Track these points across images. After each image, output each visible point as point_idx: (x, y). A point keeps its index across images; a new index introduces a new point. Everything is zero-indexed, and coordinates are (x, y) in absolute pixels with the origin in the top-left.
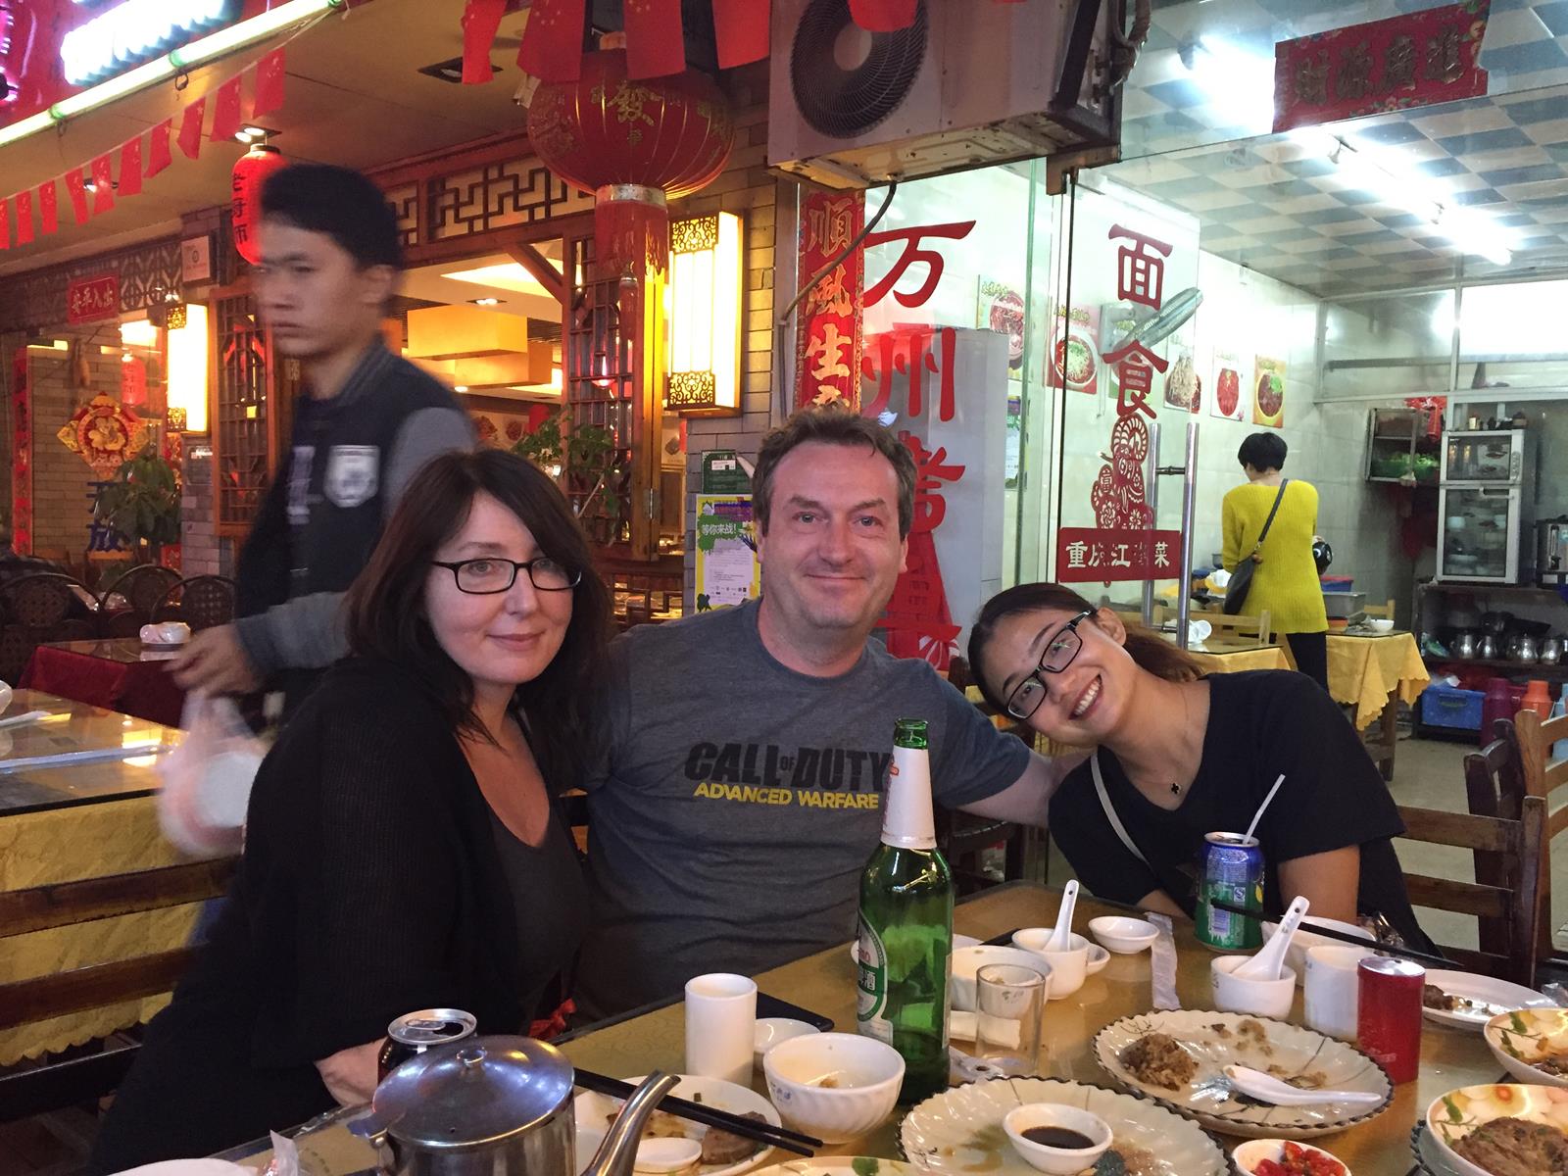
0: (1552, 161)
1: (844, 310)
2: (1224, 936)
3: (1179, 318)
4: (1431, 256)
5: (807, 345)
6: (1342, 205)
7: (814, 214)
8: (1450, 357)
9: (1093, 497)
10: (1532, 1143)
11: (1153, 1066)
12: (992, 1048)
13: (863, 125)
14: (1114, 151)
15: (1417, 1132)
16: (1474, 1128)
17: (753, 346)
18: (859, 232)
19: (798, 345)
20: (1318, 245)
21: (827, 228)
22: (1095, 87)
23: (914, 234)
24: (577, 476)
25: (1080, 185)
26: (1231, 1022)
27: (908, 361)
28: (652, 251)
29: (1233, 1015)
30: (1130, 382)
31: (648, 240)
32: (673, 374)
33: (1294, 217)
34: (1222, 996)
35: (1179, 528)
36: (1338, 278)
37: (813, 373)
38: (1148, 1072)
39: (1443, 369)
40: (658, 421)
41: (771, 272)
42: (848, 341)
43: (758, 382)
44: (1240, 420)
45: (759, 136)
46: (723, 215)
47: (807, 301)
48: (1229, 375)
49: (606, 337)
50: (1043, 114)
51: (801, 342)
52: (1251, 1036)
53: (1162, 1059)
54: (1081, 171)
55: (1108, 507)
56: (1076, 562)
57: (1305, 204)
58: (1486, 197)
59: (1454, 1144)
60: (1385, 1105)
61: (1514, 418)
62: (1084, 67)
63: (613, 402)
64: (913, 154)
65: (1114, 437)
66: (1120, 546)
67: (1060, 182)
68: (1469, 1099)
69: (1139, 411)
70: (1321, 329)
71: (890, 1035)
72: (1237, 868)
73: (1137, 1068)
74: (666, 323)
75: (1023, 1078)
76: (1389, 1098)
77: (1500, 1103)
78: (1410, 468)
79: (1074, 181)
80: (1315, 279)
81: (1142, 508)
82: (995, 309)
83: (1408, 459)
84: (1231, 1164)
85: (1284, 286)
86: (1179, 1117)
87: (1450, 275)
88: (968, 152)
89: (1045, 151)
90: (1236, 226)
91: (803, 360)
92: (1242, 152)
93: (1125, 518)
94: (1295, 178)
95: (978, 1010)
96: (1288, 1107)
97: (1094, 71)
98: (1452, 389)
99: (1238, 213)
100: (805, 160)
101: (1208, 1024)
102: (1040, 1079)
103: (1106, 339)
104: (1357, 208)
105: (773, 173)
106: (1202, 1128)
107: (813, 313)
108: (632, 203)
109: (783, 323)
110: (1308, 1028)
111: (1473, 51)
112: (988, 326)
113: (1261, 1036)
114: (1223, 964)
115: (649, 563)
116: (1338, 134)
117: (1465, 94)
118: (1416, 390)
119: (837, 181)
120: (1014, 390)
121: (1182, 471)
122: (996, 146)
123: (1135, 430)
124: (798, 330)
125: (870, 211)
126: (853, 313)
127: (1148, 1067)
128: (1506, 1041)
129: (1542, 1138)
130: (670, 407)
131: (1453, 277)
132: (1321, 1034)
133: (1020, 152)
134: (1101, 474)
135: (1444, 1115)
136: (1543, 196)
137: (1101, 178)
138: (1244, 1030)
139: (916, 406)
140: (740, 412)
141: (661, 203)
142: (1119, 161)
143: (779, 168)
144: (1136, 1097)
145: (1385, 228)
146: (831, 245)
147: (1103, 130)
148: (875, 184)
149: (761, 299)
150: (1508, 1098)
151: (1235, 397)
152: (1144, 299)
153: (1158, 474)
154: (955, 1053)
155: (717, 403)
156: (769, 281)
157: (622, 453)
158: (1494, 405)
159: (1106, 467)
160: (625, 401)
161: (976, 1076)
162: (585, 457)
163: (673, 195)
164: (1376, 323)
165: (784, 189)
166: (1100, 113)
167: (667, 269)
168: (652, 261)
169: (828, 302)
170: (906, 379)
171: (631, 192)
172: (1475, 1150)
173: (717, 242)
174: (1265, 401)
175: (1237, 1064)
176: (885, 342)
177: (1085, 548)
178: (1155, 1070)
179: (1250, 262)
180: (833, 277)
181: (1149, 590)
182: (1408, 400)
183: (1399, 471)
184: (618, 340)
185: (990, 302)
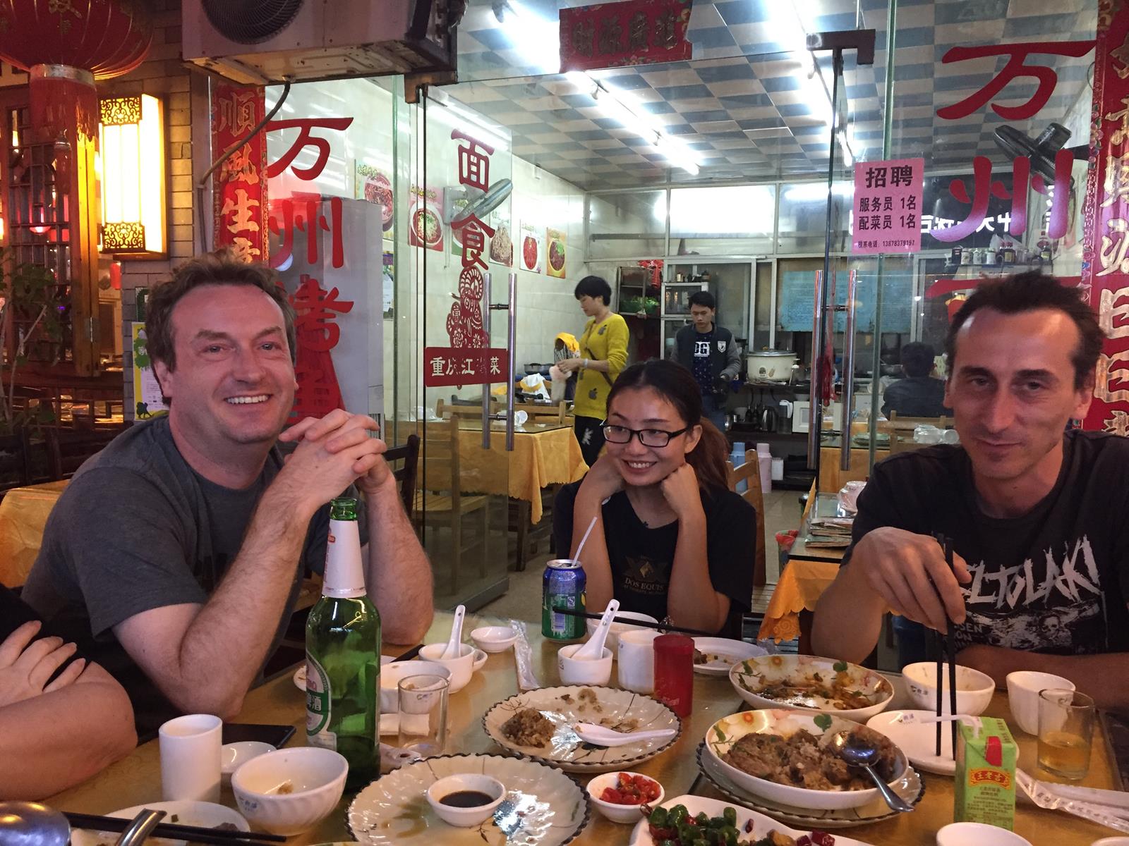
0: (723, 108)
1: (252, 179)
2: (561, 631)
3: (498, 200)
4: (652, 166)
5: (222, 205)
6: (599, 128)
7: (224, 102)
8: (665, 234)
9: (447, 325)
10: (768, 748)
11: (526, 733)
12: (410, 738)
13: (262, 35)
14: (453, 75)
15: (699, 752)
16: (733, 744)
17: (176, 204)
18: (262, 119)
19: (214, 205)
20: (582, 155)
21: (235, 115)
22: (437, 25)
23: (306, 124)
24: (21, 307)
25: (430, 98)
26: (574, 692)
27: (305, 220)
28: (84, 121)
29: (574, 687)
30: (469, 243)
31: (79, 114)
32: (107, 224)
33: (570, 134)
34: (566, 675)
35: (506, 347)
36: (597, 178)
37: (228, 227)
38: (523, 738)
39: (660, 242)
40: (94, 264)
41: (189, 146)
42: (256, 203)
43: (182, 233)
44: (539, 273)
45: (174, 35)
46: (145, 98)
47: (221, 171)
48: (530, 241)
49: (43, 191)
50: (401, 42)
51: (217, 202)
52: (587, 700)
53: (532, 727)
54: (430, 88)
55: (458, 333)
56: (438, 372)
57: (573, 126)
58: (683, 130)
59: (724, 757)
60: (677, 736)
61: (703, 274)
62: (429, 10)
63: (52, 246)
64: (303, 62)
65: (460, 283)
66: (467, 360)
67: (416, 95)
68: (729, 725)
69: (476, 264)
70: (587, 212)
71: (334, 743)
72: (568, 584)
73: (515, 736)
74: (98, 184)
75: (437, 758)
76: (679, 730)
77: (746, 725)
78: (643, 305)
79: (425, 95)
80: (582, 178)
81: (481, 333)
82: (368, 186)
83: (641, 300)
84: (587, 795)
85: (563, 182)
86: (548, 767)
87: (663, 180)
88: (345, 65)
89: (403, 70)
90: (532, 137)
91: (220, 217)
92: (533, 85)
93: (470, 341)
94: (568, 107)
95: (400, 712)
96: (618, 747)
97: (436, 15)
98: (666, 254)
99: (532, 128)
100: (214, 59)
101: (559, 696)
102: (449, 756)
103: (448, 212)
104: (609, 131)
105: (187, 66)
106: (564, 773)
107: (226, 181)
108: (64, 81)
109: (201, 187)
110: (623, 690)
111: (683, 29)
112: (364, 198)
113: (593, 699)
114: (566, 651)
115: (92, 379)
116: (596, 78)
117: (678, 58)
118: (645, 256)
119: (242, 78)
120: (388, 247)
121: (507, 307)
122: (367, 62)
123: (473, 278)
124: (214, 193)
125: (270, 105)
126: (259, 182)
127: (523, 734)
128: (742, 681)
129: (774, 745)
130: (105, 251)
131: (665, 182)
132: (632, 692)
133: (386, 69)
134: (453, 309)
135: (715, 738)
136: (718, 131)
137: (444, 93)
138: (582, 697)
139: (314, 256)
140: (168, 256)
141: (90, 82)
142: (456, 83)
143: (192, 62)
144: (518, 758)
145: (624, 146)
146: (239, 127)
147: (445, 59)
148: (273, 83)
149: (181, 166)
150: (750, 721)
151: (535, 257)
152: (477, 184)
153: (490, 309)
154: (384, 747)
155: (147, 248)
156: (188, 153)
157: (62, 288)
158: (690, 266)
159: (455, 304)
160: (63, 245)
161: (400, 762)
162: (28, 291)
163: (101, 77)
164: (619, 210)
165: (197, 81)
166: (442, 46)
167: (98, 136)
168: (84, 131)
169: (238, 172)
170: (306, 234)
171: (62, 71)
172: (737, 760)
173: (141, 118)
174: (554, 260)
175: (581, 722)
176: (286, 206)
177: (444, 362)
178: (528, 735)
179: (541, 164)
180: (242, 152)
181: (487, 390)
182: (640, 261)
183: (635, 309)
184: (54, 195)
185: (364, 180)
